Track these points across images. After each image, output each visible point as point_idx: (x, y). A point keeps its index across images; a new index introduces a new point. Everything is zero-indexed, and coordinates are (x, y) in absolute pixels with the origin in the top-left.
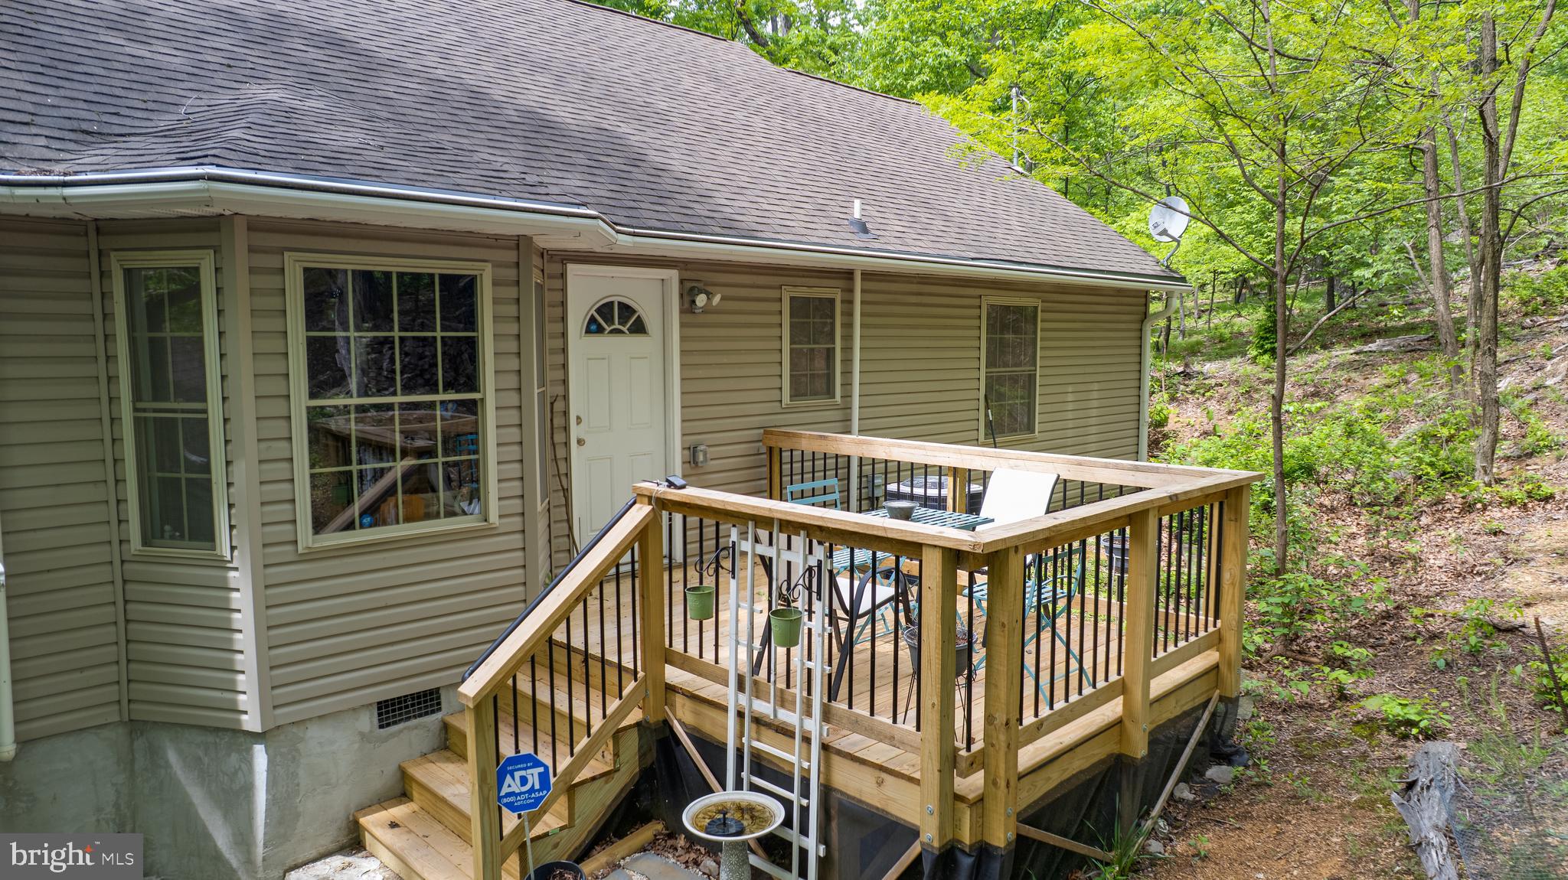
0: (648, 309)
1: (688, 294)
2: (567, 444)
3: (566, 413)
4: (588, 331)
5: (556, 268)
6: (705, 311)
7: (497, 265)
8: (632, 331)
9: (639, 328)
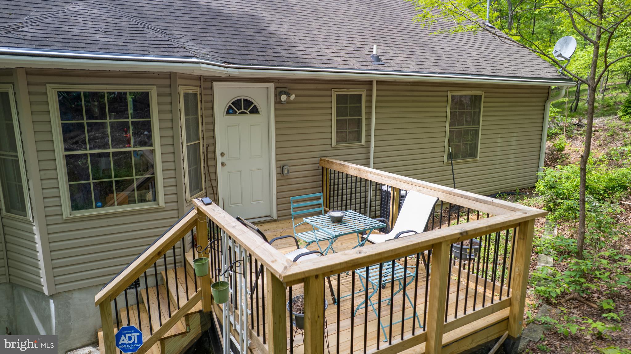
0: (259, 101)
1: (278, 93)
2: (215, 166)
3: (215, 152)
4: (228, 113)
5: (208, 84)
6: (288, 102)
7: (159, 86)
8: (252, 112)
9: (255, 111)
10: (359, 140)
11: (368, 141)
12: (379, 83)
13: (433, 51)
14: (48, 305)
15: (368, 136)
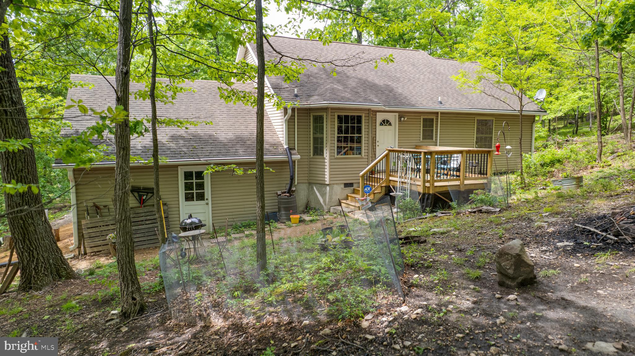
0: (392, 121)
1: (400, 118)
2: (375, 146)
3: (376, 140)
4: (380, 125)
5: (375, 113)
6: (404, 121)
7: (365, 114)
9: (390, 124)
10: (432, 139)
11: (436, 140)
12: (442, 113)
13: (467, 98)
14: (326, 189)
15: (436, 137)
